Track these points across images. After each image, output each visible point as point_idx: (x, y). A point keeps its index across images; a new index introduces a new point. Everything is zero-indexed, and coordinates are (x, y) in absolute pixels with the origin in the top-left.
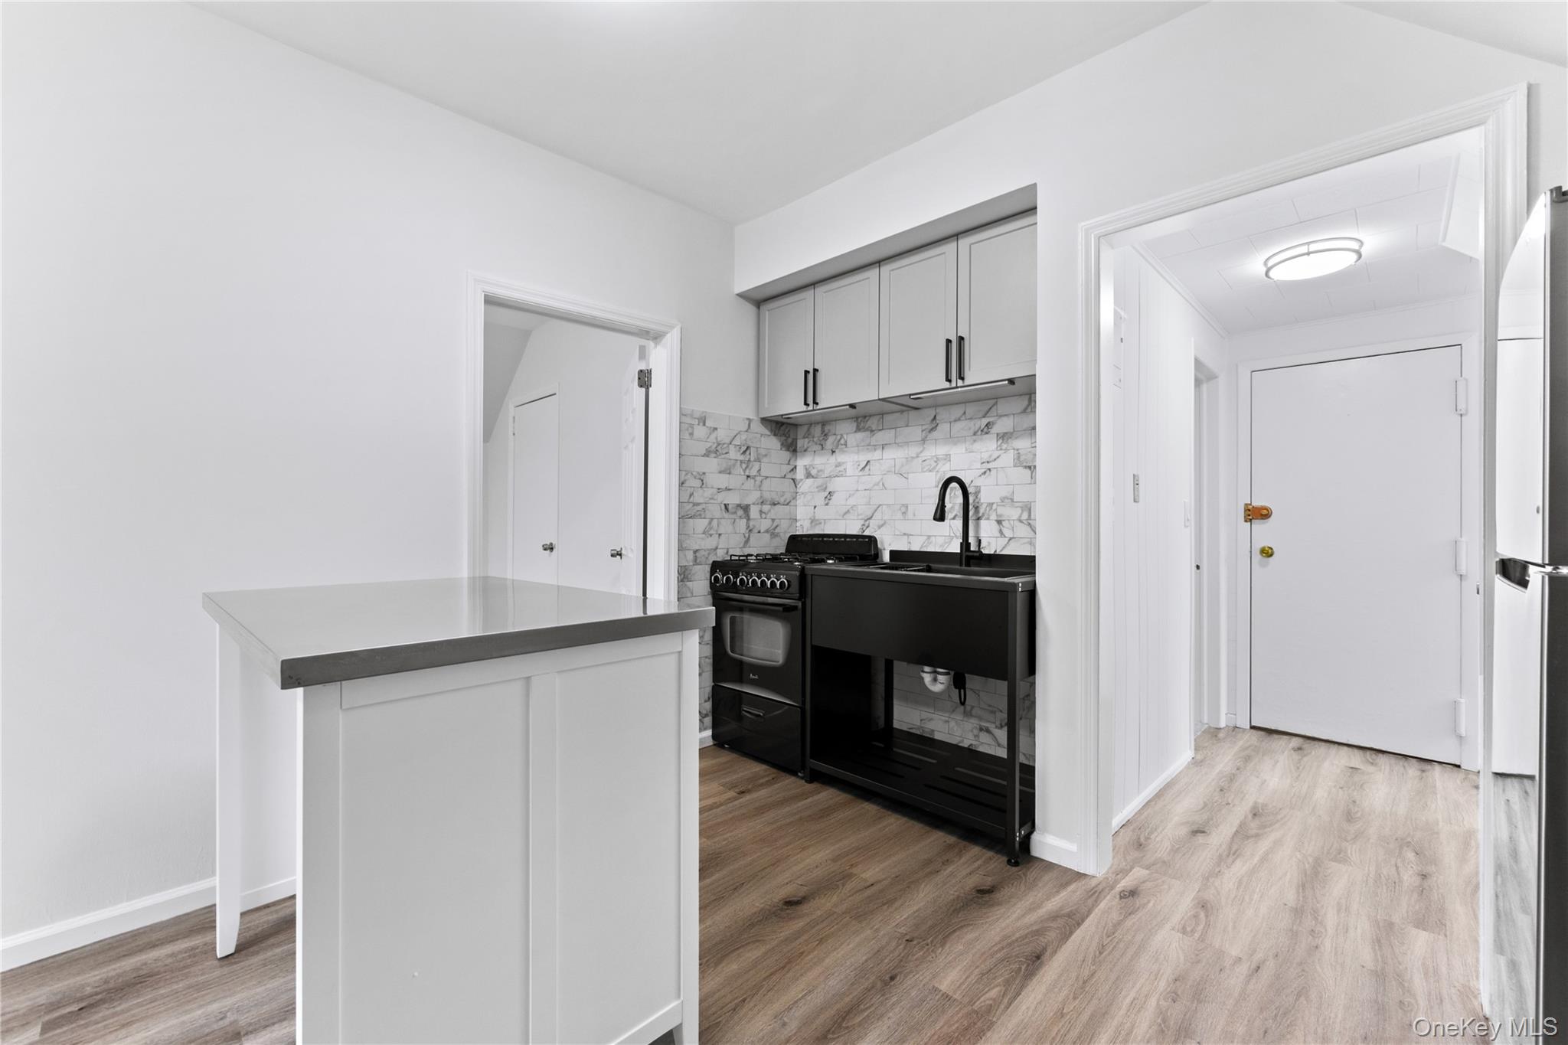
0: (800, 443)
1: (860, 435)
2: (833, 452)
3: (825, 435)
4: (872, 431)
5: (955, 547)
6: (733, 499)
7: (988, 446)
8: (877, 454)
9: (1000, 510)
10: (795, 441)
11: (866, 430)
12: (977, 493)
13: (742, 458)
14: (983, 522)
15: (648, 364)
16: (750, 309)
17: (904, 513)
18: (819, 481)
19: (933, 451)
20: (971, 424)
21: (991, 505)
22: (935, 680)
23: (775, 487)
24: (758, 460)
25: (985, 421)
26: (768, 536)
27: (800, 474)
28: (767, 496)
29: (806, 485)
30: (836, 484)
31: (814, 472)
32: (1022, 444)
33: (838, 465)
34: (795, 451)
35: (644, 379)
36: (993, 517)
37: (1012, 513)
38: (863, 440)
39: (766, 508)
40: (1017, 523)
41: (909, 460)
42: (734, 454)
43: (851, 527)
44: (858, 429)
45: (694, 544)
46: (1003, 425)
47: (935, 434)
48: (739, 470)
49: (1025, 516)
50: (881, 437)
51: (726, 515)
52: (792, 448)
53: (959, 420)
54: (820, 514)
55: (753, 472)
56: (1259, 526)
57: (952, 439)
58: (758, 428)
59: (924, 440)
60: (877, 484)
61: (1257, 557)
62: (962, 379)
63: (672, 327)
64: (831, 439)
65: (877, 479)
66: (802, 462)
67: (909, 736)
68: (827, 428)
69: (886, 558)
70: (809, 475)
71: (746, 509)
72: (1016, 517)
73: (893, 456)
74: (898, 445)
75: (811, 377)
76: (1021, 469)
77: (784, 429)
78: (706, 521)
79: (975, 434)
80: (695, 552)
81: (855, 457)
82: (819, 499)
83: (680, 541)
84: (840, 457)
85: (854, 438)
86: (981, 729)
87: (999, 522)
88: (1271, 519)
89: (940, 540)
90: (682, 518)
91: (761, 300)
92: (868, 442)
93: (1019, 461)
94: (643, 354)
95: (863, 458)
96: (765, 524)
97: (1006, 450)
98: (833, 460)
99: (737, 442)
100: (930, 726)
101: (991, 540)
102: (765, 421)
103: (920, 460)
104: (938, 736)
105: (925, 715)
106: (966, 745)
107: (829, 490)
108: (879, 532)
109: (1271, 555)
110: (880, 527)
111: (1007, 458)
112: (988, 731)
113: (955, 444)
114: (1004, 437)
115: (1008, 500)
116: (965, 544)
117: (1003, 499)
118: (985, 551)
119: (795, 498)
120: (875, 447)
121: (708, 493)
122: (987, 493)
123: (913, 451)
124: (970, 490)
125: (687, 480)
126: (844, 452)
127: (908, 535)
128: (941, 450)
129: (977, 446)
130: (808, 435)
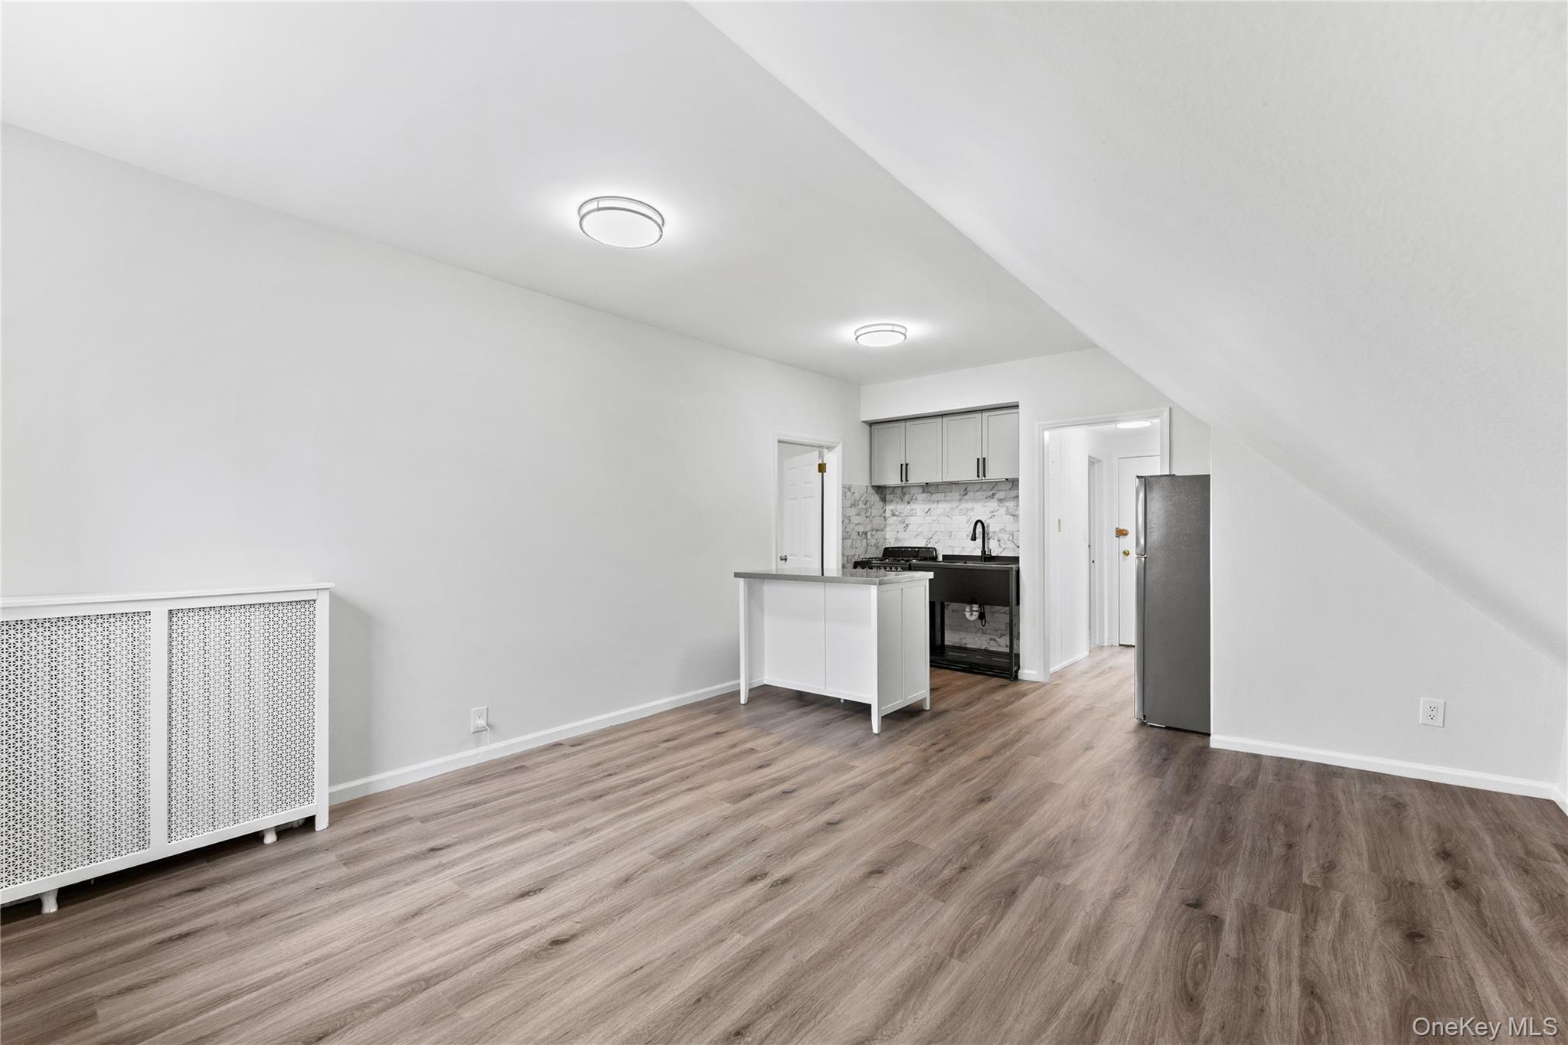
0: (888, 497)
1: (924, 495)
2: (909, 503)
3: (904, 494)
4: (931, 493)
5: (979, 553)
6: (861, 529)
7: (993, 504)
8: (934, 506)
9: (1000, 535)
10: (885, 497)
11: (928, 492)
12: (988, 527)
13: (864, 507)
14: (990, 541)
15: (823, 461)
16: (868, 427)
17: (950, 536)
18: (900, 518)
19: (965, 505)
20: (984, 493)
21: (995, 532)
22: (971, 615)
23: (877, 521)
24: (871, 507)
25: (992, 492)
26: (874, 548)
27: (888, 513)
28: (875, 526)
29: (892, 520)
30: (911, 520)
31: (897, 513)
32: (1010, 504)
33: (912, 510)
34: (885, 501)
35: (822, 468)
36: (996, 538)
37: (1005, 536)
38: (926, 498)
39: (874, 532)
40: (1008, 542)
41: (952, 509)
42: (861, 505)
43: (919, 543)
44: (923, 492)
45: (847, 553)
46: (1000, 495)
47: (966, 497)
48: (863, 513)
49: (1011, 538)
50: (936, 497)
51: (859, 537)
52: (884, 500)
53: (978, 491)
54: (901, 535)
55: (869, 515)
56: (1122, 539)
57: (974, 500)
58: (870, 490)
59: (960, 500)
60: (935, 521)
61: (1122, 555)
62: (985, 476)
63: (838, 444)
64: (907, 496)
65: (935, 518)
66: (889, 508)
67: (954, 648)
68: (904, 490)
69: (940, 558)
70: (893, 515)
71: (866, 533)
72: (1006, 538)
73: (943, 507)
74: (947, 501)
75: (904, 467)
76: (1008, 516)
77: (881, 490)
78: (850, 541)
79: (987, 498)
80: (848, 557)
81: (922, 506)
82: (901, 527)
83: (842, 552)
84: (913, 506)
85: (921, 496)
86: (991, 639)
87: (999, 541)
88: (1128, 536)
89: (969, 550)
90: (843, 539)
91: (872, 424)
92: (929, 498)
93: (1008, 512)
94: (821, 456)
95: (927, 507)
96: (873, 542)
97: (1002, 507)
98: (908, 507)
99: (862, 499)
100: (964, 641)
101: (995, 549)
102: (872, 486)
103: (958, 510)
104: (969, 646)
105: (962, 636)
106: (983, 648)
107: (907, 523)
108: (937, 545)
109: (1128, 554)
110: (936, 543)
111: (1003, 510)
112: (994, 640)
113: (977, 502)
114: (1001, 500)
115: (1003, 530)
116: (984, 551)
117: (1001, 530)
118: (993, 555)
119: (885, 527)
120: (934, 502)
121: (852, 526)
122: (993, 527)
123: (954, 505)
124: (985, 525)
125: (846, 519)
126: (914, 503)
127: (953, 547)
128: (969, 505)
129: (988, 504)
130: (892, 493)
